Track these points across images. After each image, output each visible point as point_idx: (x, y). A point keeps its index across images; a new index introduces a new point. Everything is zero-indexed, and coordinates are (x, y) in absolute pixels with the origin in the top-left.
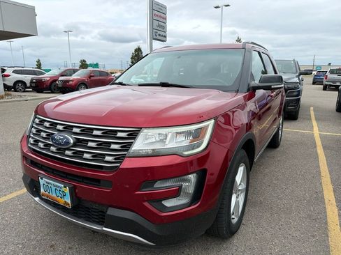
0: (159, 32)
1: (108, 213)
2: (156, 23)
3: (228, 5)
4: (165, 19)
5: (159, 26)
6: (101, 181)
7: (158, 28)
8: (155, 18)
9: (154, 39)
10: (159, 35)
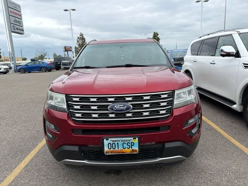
0: (17, 27)
1: (166, 147)
2: (12, 19)
3: (74, 10)
4: (21, 16)
5: (16, 21)
6: (161, 128)
7: (16, 23)
8: (10, 14)
9: (13, 32)
10: (17, 29)
